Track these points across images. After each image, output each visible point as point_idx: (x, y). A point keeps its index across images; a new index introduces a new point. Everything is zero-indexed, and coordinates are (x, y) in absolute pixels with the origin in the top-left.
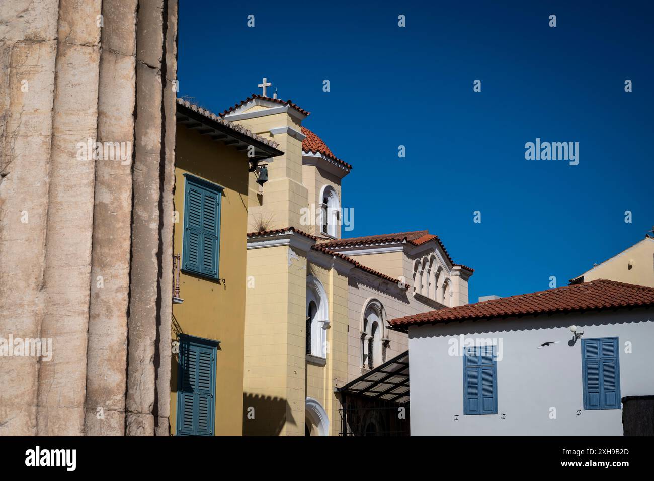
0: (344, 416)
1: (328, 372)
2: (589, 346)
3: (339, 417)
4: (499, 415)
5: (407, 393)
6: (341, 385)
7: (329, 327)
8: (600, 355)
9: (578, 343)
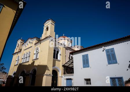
0: (64, 70)
1: (61, 63)
2: (107, 51)
3: (63, 70)
4: (90, 67)
5: (73, 66)
6: (63, 65)
7: (61, 55)
8: (110, 52)
9: (105, 50)
